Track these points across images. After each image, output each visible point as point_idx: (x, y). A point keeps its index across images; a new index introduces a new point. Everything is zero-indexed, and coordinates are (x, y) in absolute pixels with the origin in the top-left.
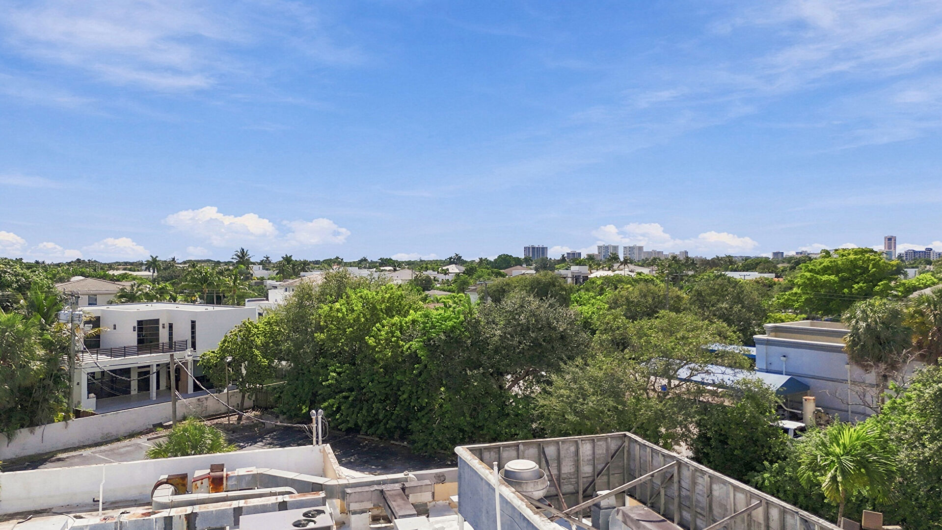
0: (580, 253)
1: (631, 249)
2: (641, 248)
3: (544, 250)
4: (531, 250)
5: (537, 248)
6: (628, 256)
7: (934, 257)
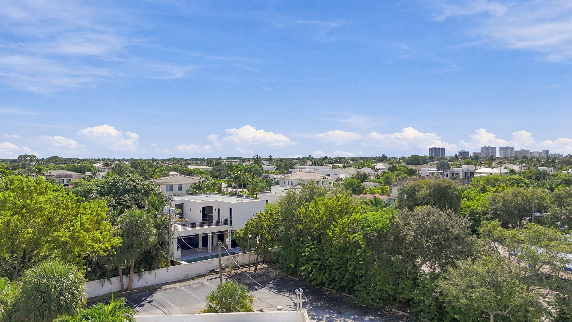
0: (468, 152)
1: (506, 149)
2: (512, 148)
3: (443, 150)
4: (434, 150)
5: (438, 149)
6: (503, 154)
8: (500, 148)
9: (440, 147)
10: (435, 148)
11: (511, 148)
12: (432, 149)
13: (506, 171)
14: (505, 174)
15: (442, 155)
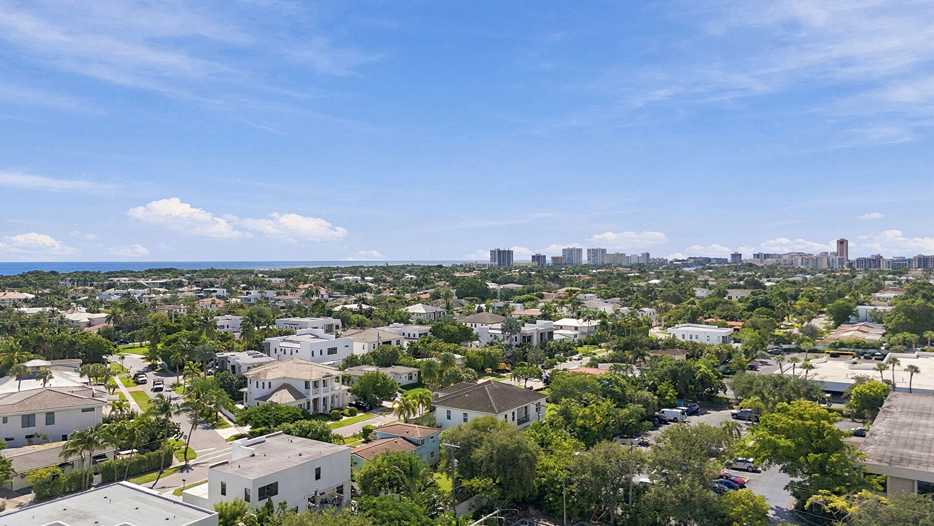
0: (545, 256)
1: (596, 251)
3: (510, 253)
4: (497, 256)
5: (503, 251)
6: (592, 258)
7: (883, 267)
8: (589, 250)
9: (506, 249)
10: (499, 251)
11: (602, 250)
12: (495, 251)
13: (595, 323)
14: (594, 328)
15: (509, 262)
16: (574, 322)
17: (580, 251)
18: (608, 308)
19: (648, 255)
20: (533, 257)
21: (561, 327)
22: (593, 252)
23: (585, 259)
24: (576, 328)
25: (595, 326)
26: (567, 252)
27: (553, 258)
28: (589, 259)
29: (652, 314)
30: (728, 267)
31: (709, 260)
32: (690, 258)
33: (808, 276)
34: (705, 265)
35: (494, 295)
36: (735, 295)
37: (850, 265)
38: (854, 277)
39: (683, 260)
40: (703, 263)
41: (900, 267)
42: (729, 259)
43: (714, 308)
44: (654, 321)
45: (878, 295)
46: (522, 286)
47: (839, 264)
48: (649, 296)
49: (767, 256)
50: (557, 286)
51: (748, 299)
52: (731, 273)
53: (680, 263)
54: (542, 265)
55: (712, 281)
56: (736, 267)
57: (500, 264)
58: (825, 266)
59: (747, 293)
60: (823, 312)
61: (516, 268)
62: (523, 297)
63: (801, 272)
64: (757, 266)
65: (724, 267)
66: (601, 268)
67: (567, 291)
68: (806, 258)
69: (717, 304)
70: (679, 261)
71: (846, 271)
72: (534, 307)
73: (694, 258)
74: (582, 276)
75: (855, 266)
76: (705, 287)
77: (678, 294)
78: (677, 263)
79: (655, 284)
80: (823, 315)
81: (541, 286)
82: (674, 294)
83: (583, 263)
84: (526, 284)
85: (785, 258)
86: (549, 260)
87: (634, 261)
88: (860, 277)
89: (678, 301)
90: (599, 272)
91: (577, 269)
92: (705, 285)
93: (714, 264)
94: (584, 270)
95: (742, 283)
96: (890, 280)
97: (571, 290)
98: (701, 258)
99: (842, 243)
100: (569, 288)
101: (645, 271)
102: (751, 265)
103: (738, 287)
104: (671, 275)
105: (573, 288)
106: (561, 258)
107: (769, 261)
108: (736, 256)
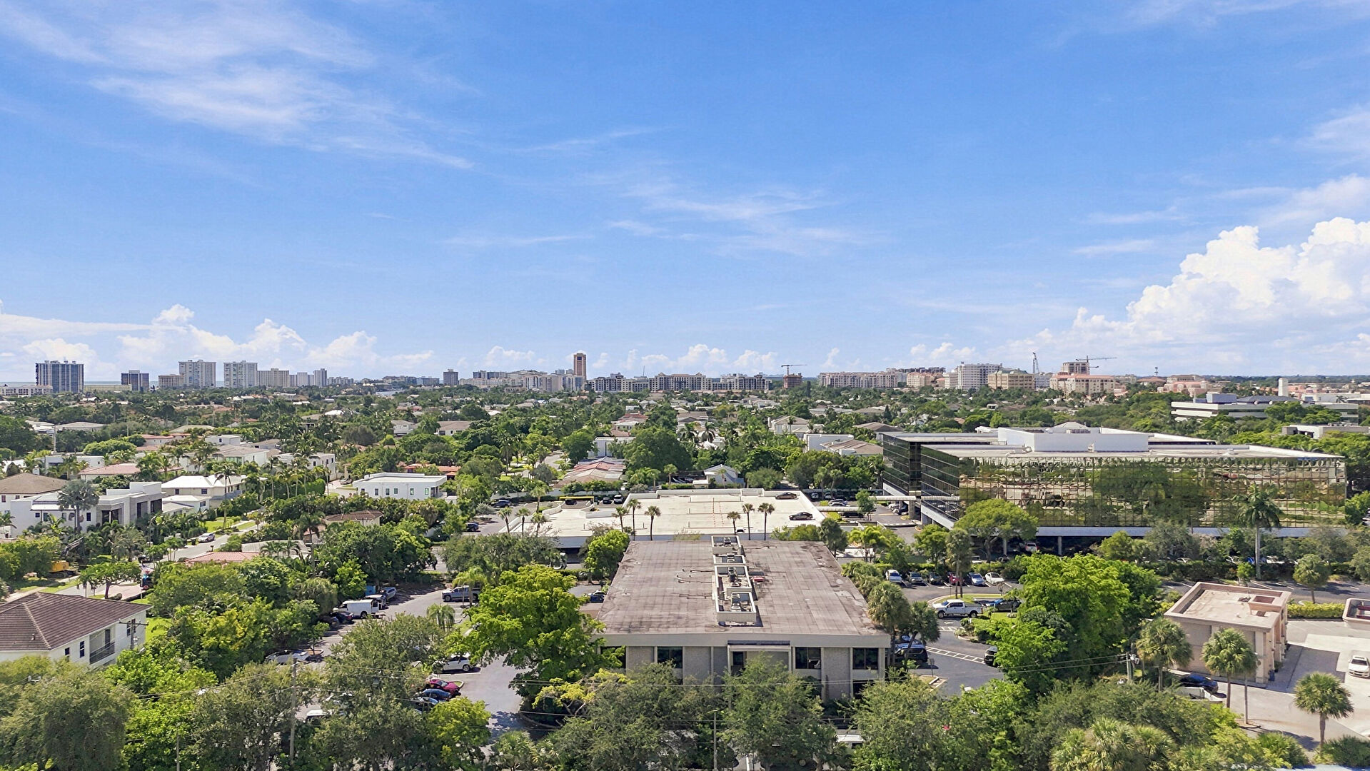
0: (148, 374)
1: (238, 366)
2: (253, 366)
4: (50, 375)
5: (63, 365)
6: (232, 378)
7: (624, 389)
8: (227, 365)
9: (70, 362)
10: (55, 365)
11: (249, 364)
12: (45, 366)
13: (236, 480)
14: (235, 489)
15: (75, 384)
16: (200, 482)
17: (211, 367)
18: (260, 456)
19: (324, 372)
20: (123, 375)
21: (177, 491)
22: (233, 368)
23: (220, 379)
24: (204, 491)
25: (238, 486)
26: (188, 367)
27: (162, 378)
28: (227, 380)
29: (330, 462)
30: (440, 390)
31: (413, 381)
32: (387, 378)
33: (540, 401)
34: (408, 388)
35: (45, 444)
36: (450, 429)
37: (589, 385)
38: (592, 401)
39: (378, 381)
40: (406, 385)
41: (640, 388)
42: (442, 379)
43: (420, 449)
44: (334, 472)
45: (618, 423)
46: (101, 425)
47: (576, 386)
48: (325, 434)
49: (490, 375)
50: (171, 423)
51: (465, 434)
52: (444, 398)
53: (372, 385)
54: (142, 388)
55: (418, 410)
56: (450, 390)
57: (56, 389)
58: (561, 388)
59: (465, 426)
60: (557, 448)
61: (88, 395)
62: (103, 444)
63: (533, 397)
64: (478, 389)
65: (434, 390)
66: (248, 393)
67: (189, 431)
68: (538, 377)
69: (424, 442)
70: (371, 382)
71: (585, 394)
72: (126, 460)
73: (393, 378)
74: (216, 406)
75: (594, 387)
76: (407, 420)
77: (369, 430)
78: (368, 384)
79: (335, 416)
80: (558, 451)
81: (139, 425)
82: (364, 430)
83: (218, 386)
84: (109, 421)
85: (513, 377)
86: (154, 380)
87: (302, 382)
88: (598, 401)
89: (368, 440)
90: (245, 400)
91: (207, 396)
92: (409, 416)
93: (421, 386)
94: (219, 397)
95: (458, 412)
96: (630, 404)
97: (196, 431)
98: (402, 377)
99: (580, 358)
100: (192, 427)
101: (319, 398)
102: (470, 388)
103: (455, 418)
104: (360, 402)
105: (199, 427)
106: (177, 378)
107: (494, 382)
108: (451, 375)
